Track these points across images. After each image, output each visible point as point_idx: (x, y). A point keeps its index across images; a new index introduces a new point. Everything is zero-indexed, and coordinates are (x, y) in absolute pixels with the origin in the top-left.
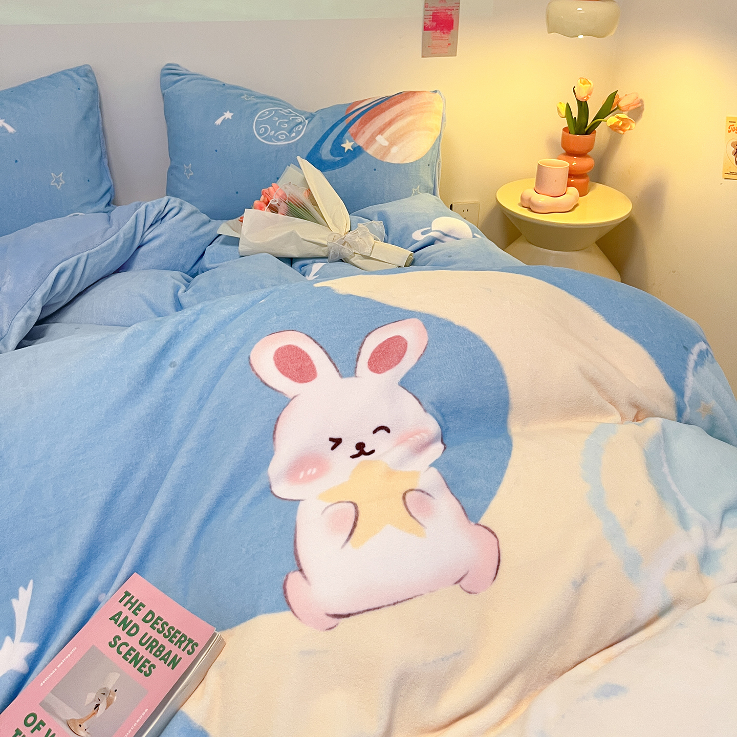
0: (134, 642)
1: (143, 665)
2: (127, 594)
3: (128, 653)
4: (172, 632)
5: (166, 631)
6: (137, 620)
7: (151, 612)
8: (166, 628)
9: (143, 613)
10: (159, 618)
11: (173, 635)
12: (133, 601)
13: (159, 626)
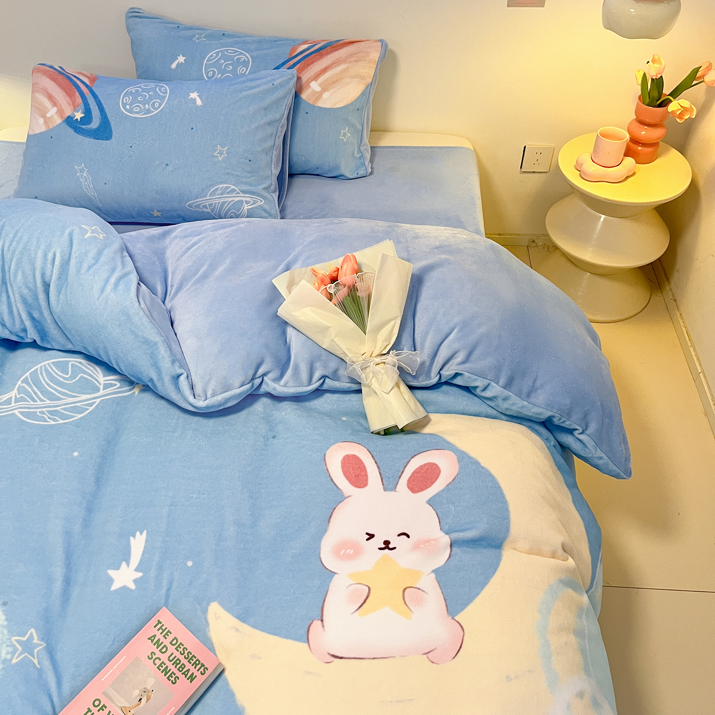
0: (164, 658)
1: (171, 676)
2: (159, 622)
3: (161, 665)
4: (190, 656)
5: (186, 654)
6: (167, 642)
7: (175, 638)
8: (186, 652)
9: (170, 638)
10: (181, 644)
11: (190, 658)
12: (163, 628)
13: (181, 650)
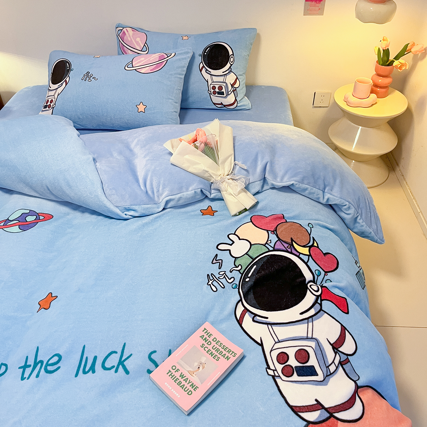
0: (210, 347)
1: (215, 356)
2: (205, 329)
3: (208, 351)
4: (225, 347)
5: (222, 346)
6: (210, 339)
7: (215, 338)
9: (212, 337)
10: (218, 341)
12: (208, 332)
13: (219, 344)
